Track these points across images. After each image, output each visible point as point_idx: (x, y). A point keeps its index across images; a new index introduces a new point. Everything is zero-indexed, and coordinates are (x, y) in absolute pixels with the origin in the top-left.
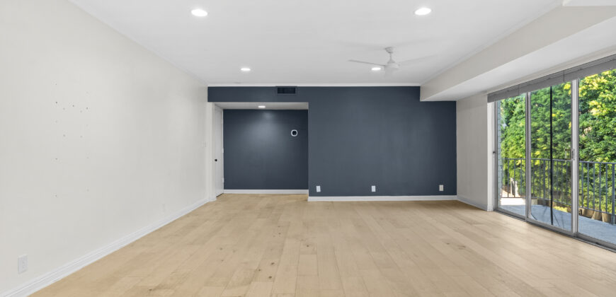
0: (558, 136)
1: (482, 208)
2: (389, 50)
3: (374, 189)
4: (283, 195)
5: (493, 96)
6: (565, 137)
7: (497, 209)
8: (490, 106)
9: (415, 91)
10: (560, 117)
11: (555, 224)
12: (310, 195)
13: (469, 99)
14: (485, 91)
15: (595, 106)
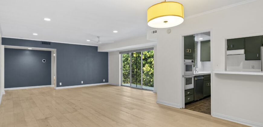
0: (126, 63)
1: (117, 85)
2: (98, 37)
3: (82, 82)
4: (41, 88)
5: (121, 53)
6: (127, 63)
7: (122, 85)
8: (120, 55)
9: (96, 48)
10: (126, 56)
11: (137, 87)
12: (57, 87)
13: (113, 52)
14: (119, 51)
15: (135, 54)
